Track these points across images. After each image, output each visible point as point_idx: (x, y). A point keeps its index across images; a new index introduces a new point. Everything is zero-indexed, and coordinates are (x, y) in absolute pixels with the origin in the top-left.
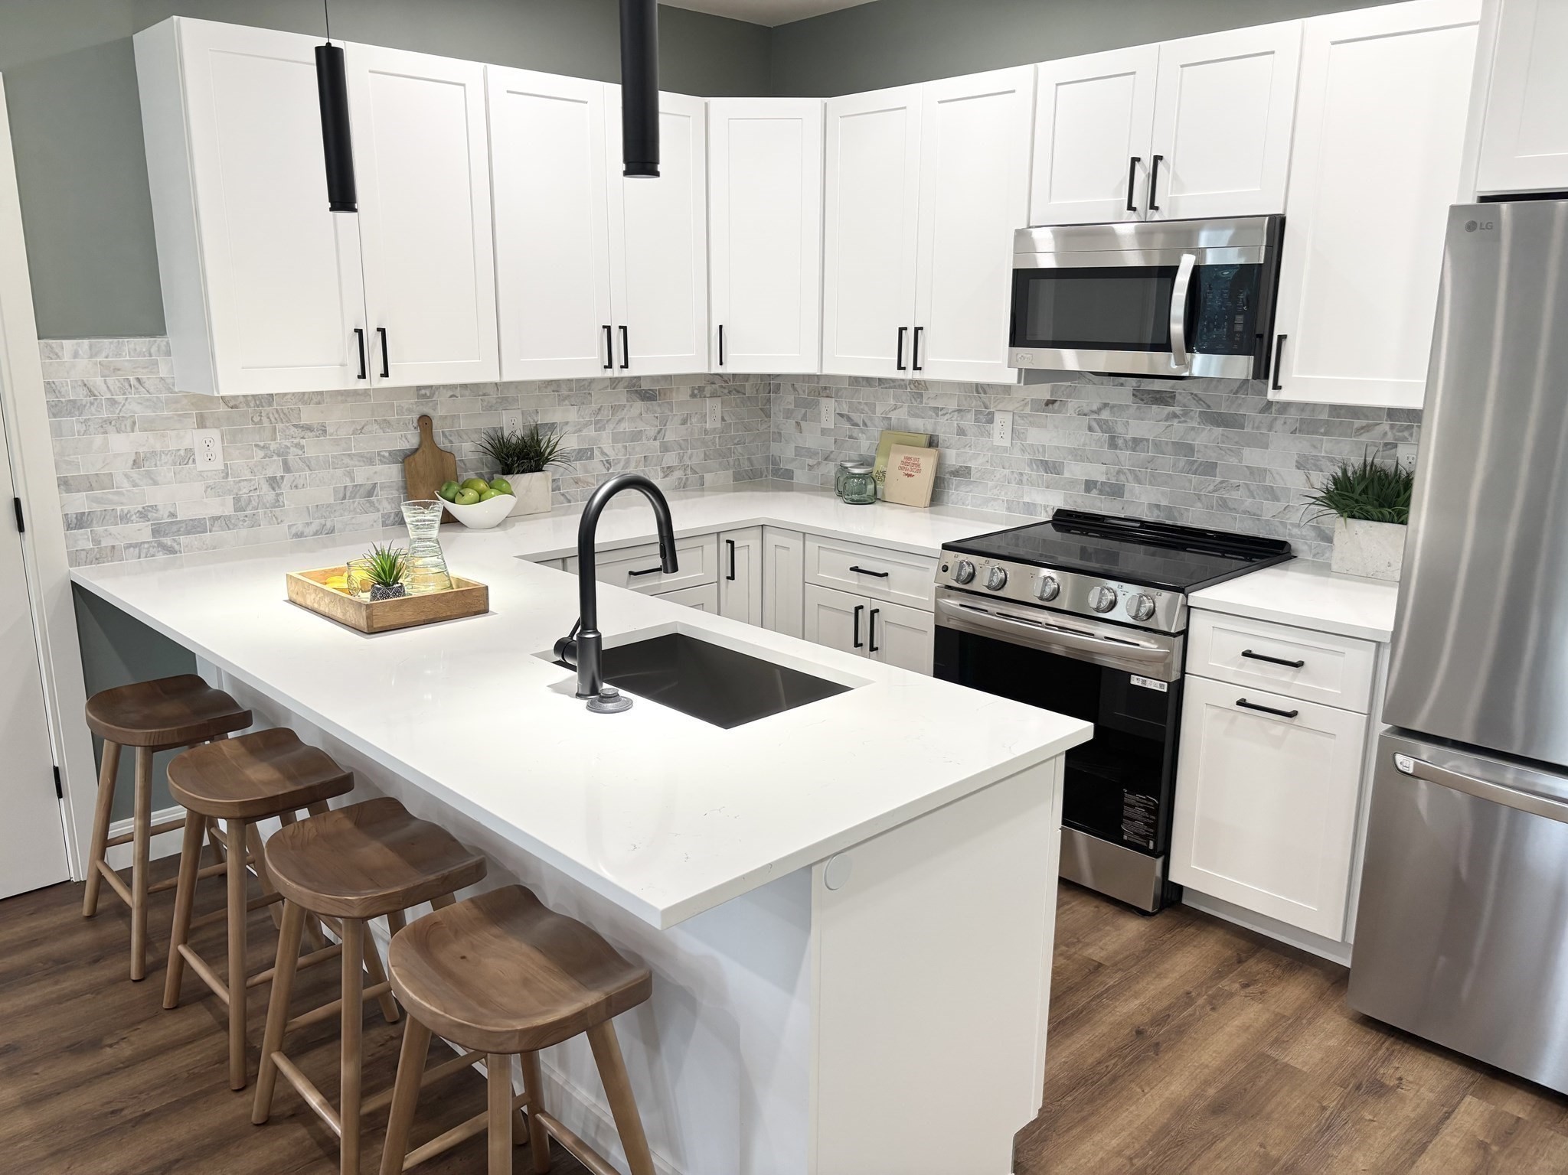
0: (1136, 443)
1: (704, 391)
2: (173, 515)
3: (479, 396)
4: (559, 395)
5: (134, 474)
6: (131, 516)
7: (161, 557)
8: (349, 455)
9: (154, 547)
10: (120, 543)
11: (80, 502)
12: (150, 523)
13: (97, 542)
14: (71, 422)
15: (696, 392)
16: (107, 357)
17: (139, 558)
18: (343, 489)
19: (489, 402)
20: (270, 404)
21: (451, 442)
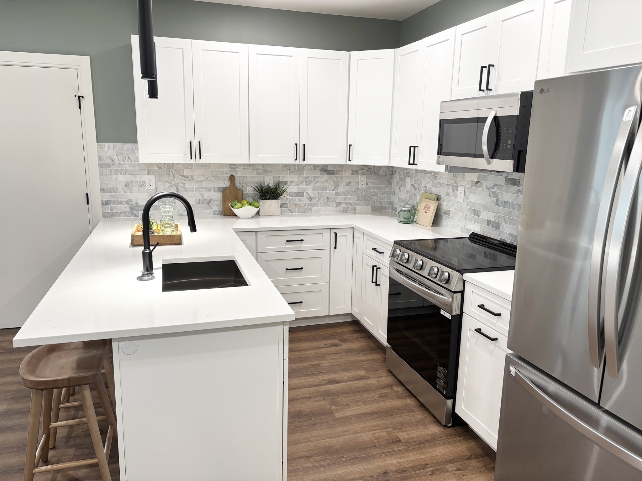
1: (358, 172)
2: (137, 203)
3: (255, 169)
4: (289, 171)
5: (125, 189)
6: (123, 203)
7: (132, 217)
8: (202, 188)
9: (130, 214)
10: (119, 211)
11: (107, 197)
12: (129, 205)
13: (112, 210)
14: (105, 170)
15: (354, 172)
16: (118, 149)
17: (125, 217)
18: (199, 200)
19: (259, 172)
20: (173, 168)
21: (243, 186)
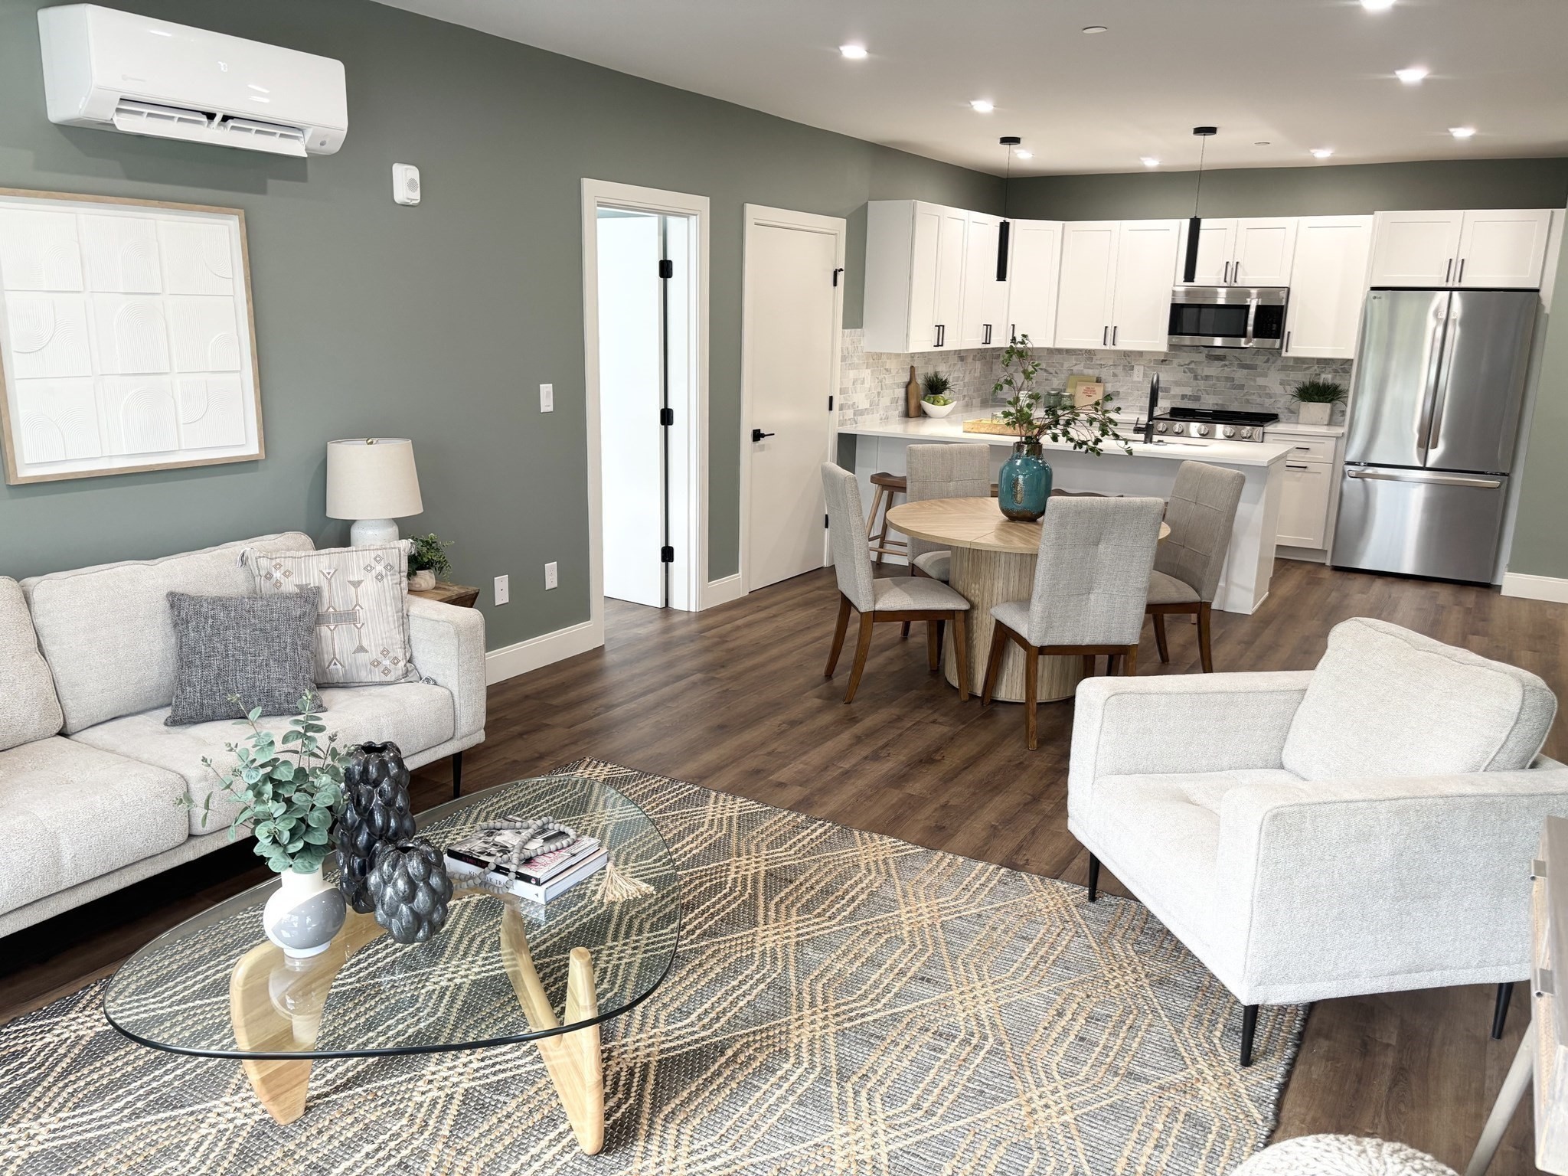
0: (1207, 378)
3: (924, 359)
5: (853, 388)
8: (894, 383)
10: (847, 418)
11: (842, 399)
13: (843, 417)
14: (843, 364)
16: (852, 337)
18: (892, 399)
19: (927, 362)
20: (881, 358)
21: (917, 379)
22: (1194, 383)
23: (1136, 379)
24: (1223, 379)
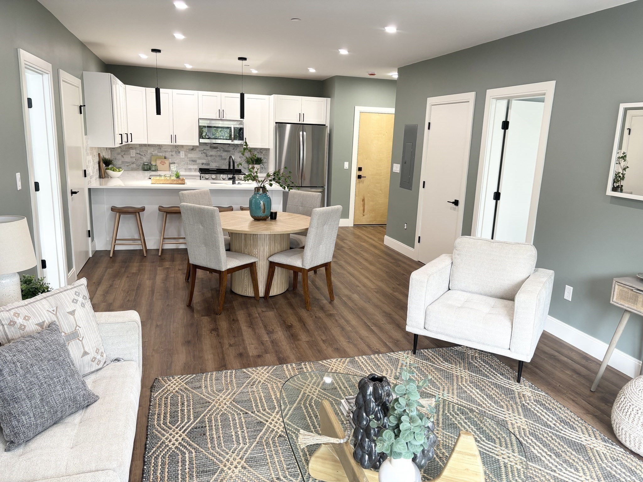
0: (211, 156)
22: (206, 158)
23: (181, 157)
24: (218, 156)
